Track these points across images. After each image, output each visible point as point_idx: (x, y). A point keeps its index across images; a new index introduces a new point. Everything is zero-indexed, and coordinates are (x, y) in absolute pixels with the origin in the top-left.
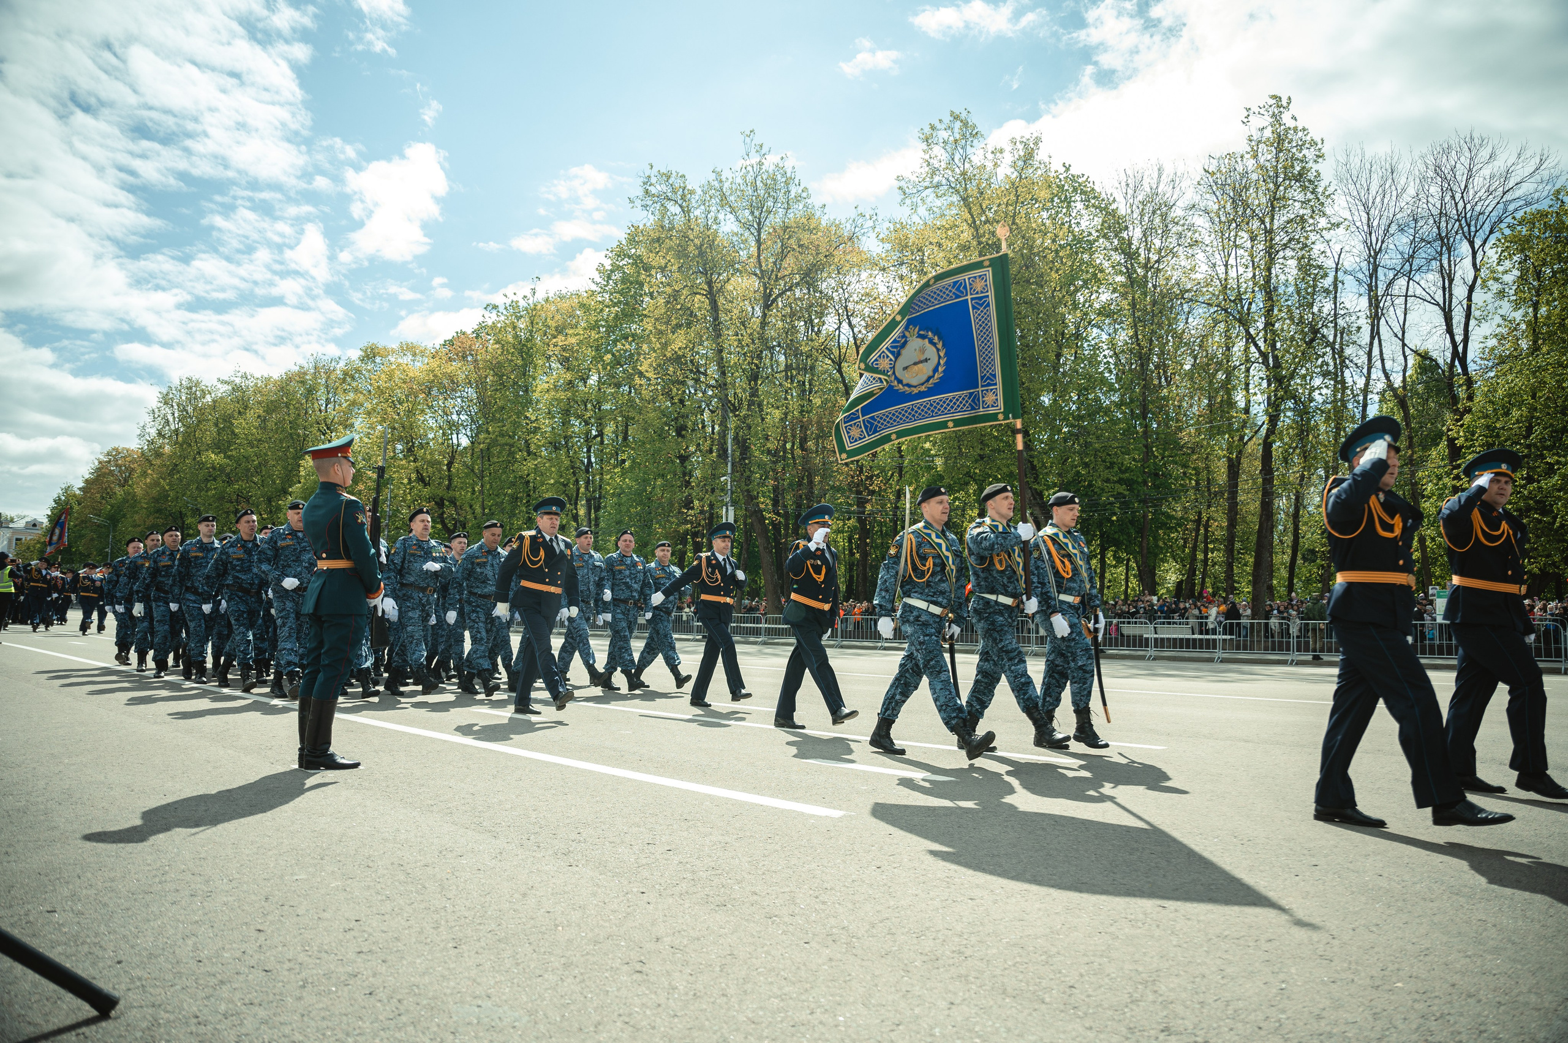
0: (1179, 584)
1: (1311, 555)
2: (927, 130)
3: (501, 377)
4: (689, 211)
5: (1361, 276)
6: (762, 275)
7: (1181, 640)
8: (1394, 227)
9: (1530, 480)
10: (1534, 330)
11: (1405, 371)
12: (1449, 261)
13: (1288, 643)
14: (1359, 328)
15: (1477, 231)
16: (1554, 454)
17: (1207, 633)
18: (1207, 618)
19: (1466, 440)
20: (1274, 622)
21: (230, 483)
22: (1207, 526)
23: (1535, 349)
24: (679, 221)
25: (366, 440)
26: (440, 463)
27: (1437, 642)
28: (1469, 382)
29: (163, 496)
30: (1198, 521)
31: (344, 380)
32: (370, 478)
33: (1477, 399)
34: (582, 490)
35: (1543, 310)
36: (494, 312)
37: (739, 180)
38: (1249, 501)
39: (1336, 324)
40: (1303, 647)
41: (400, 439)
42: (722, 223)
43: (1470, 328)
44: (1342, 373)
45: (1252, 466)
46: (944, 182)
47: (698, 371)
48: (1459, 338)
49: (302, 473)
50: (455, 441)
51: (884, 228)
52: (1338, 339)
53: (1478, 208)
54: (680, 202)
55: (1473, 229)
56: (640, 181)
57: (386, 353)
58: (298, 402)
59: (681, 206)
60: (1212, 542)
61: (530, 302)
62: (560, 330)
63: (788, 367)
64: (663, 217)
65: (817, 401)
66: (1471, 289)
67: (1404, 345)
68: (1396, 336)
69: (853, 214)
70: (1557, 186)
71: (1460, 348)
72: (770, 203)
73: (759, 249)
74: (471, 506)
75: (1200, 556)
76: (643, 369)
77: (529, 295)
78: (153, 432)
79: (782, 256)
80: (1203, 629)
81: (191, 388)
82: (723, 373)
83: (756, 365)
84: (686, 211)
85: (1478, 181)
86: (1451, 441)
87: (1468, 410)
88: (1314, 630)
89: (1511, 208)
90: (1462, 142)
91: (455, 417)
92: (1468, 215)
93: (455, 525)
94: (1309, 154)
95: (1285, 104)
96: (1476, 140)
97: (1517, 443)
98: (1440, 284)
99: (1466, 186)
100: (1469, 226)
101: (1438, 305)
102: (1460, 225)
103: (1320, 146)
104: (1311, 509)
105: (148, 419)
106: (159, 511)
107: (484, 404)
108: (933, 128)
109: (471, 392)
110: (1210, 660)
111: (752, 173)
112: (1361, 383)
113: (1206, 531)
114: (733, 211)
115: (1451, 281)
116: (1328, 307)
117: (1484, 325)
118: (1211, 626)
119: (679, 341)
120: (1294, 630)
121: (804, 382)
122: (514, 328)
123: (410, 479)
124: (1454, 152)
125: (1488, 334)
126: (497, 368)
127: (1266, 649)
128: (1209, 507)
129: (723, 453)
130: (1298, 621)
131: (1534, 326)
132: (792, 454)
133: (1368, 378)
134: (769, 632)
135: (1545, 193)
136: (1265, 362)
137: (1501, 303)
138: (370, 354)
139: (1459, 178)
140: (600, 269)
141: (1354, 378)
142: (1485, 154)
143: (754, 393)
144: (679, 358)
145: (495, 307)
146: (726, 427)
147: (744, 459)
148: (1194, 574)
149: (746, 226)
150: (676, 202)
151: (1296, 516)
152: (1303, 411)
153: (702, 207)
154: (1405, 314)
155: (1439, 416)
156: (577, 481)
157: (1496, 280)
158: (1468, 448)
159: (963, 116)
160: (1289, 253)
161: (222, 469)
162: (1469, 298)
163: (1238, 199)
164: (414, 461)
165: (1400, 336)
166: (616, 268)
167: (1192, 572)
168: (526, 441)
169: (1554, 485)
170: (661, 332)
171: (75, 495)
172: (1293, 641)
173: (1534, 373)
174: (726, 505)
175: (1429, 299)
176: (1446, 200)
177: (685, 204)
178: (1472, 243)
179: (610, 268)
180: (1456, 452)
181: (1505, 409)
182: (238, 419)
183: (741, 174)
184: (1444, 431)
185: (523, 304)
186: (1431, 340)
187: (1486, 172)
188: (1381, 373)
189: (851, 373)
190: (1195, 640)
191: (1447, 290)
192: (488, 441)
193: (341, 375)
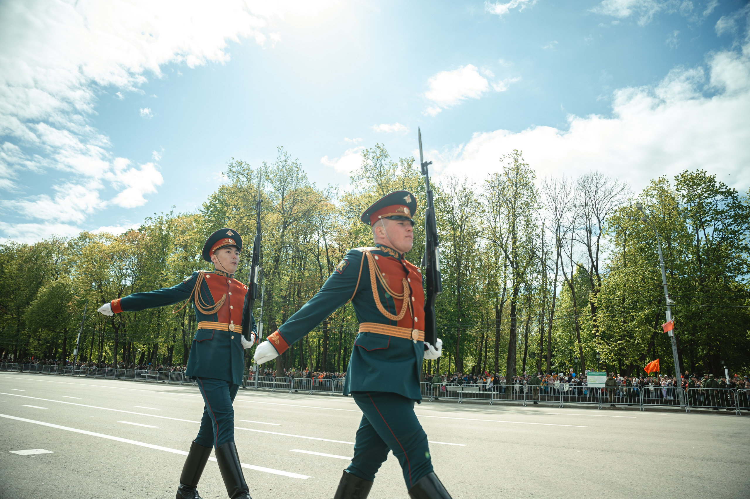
0: (474, 367)
1: (533, 355)
2: (365, 152)
3: (150, 253)
4: (250, 180)
5: (552, 229)
6: (284, 213)
7: (474, 394)
8: (566, 209)
9: (625, 322)
10: (624, 257)
11: (572, 272)
12: (590, 225)
13: (523, 396)
14: (552, 252)
15: (600, 213)
16: (634, 312)
17: (486, 391)
18: (486, 383)
19: (599, 304)
20: (517, 386)
22: (486, 340)
23: (625, 265)
24: (245, 185)
25: (76, 280)
27: (588, 396)
28: (599, 279)
30: (482, 338)
31: (68, 249)
32: (76, 300)
33: (602, 286)
34: (187, 311)
35: (626, 249)
36: (150, 221)
37: (275, 168)
38: (505, 329)
39: (543, 250)
40: (529, 398)
41: (95, 280)
42: (266, 187)
43: (599, 255)
44: (546, 272)
45: (506, 312)
46: (371, 176)
48: (594, 259)
49: (39, 295)
50: (124, 283)
51: (341, 194)
52: (544, 257)
53: (600, 204)
54: (246, 176)
55: (599, 212)
56: (227, 165)
57: (92, 237)
58: (42, 258)
59: (247, 178)
60: (489, 348)
61: (170, 217)
62: (183, 232)
63: (293, 257)
64: (237, 182)
65: (306, 274)
66: (599, 238)
67: (572, 260)
68: (569, 257)
69: (327, 187)
72: (289, 180)
73: (283, 200)
74: (129, 317)
75: (483, 354)
79: (294, 204)
80: (484, 388)
84: (249, 180)
85: (600, 192)
86: (592, 304)
87: (599, 291)
88: (534, 390)
89: (614, 204)
90: (593, 175)
91: (125, 271)
92: (597, 206)
93: (119, 326)
94: (530, 176)
95: (520, 154)
96: (599, 175)
97: (619, 306)
98: (586, 235)
99: (595, 194)
100: (597, 211)
101: (585, 244)
102: (594, 210)
103: (534, 172)
104: (533, 333)
107: (141, 266)
108: (367, 151)
109: (134, 259)
110: (488, 404)
111: (281, 165)
112: (553, 276)
113: (486, 342)
114: (272, 183)
115: (591, 234)
116: (539, 242)
117: (604, 253)
118: (488, 387)
120: (525, 390)
121: (301, 264)
122: (160, 229)
123: (97, 301)
124: (590, 180)
125: (606, 258)
126: (148, 248)
127: (513, 399)
128: (488, 331)
129: (260, 295)
130: (527, 386)
131: (624, 255)
132: (293, 298)
133: (556, 276)
134: (277, 386)
136: (512, 266)
137: (611, 244)
138: (84, 237)
139: (592, 190)
140: (204, 204)
141: (551, 275)
142: (602, 181)
145: (151, 219)
146: (261, 284)
147: (270, 300)
148: (481, 363)
149: (278, 189)
150: (245, 176)
151: (526, 336)
152: (529, 289)
153: (257, 179)
154: (572, 247)
155: (587, 293)
157: (609, 234)
158: (599, 308)
159: (381, 146)
160: (521, 217)
162: (598, 242)
164: (101, 292)
165: (570, 256)
166: (212, 204)
167: (479, 362)
169: (635, 325)
172: (525, 395)
173: (625, 276)
174: (259, 322)
175: (582, 241)
176: (588, 198)
177: (248, 177)
178: (598, 218)
179: (209, 204)
180: (594, 309)
181: (614, 290)
182: (7, 265)
183: (276, 166)
184: (589, 299)
185: (165, 218)
186: (583, 259)
187: (603, 189)
188: (562, 272)
189: (324, 261)
190: (480, 394)
191: (589, 238)
192: (141, 284)
193: (67, 246)
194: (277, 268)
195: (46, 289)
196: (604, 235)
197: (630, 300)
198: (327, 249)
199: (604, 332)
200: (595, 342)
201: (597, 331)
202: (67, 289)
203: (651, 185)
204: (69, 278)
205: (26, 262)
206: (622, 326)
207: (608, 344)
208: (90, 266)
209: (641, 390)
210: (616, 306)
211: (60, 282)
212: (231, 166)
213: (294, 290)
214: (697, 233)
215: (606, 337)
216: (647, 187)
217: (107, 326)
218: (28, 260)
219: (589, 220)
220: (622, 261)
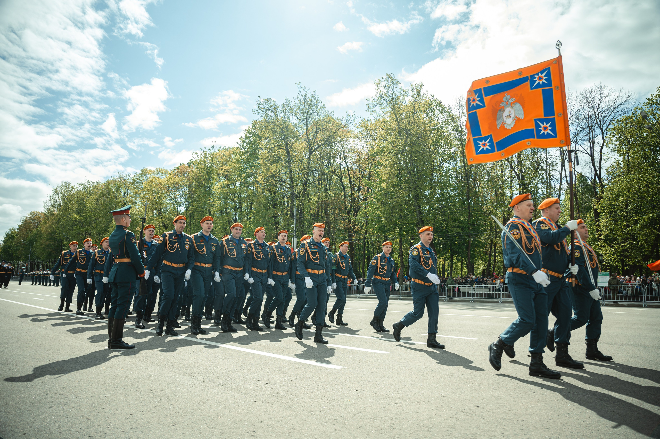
0: (484, 270)
2: (377, 81)
3: (199, 183)
6: (308, 141)
7: (485, 294)
9: (628, 226)
10: (628, 165)
11: (575, 181)
12: (593, 136)
14: (557, 164)
15: (603, 124)
16: (637, 216)
17: (496, 291)
18: (496, 284)
19: (601, 210)
21: (82, 226)
22: (495, 246)
23: (628, 172)
24: (274, 118)
25: (141, 209)
28: (602, 186)
29: (53, 233)
30: (491, 244)
31: (133, 184)
33: (605, 193)
35: (630, 157)
36: (196, 155)
37: (298, 102)
39: (547, 162)
41: (155, 209)
42: (291, 119)
43: (602, 164)
44: (550, 182)
46: (384, 102)
47: (282, 181)
48: (597, 168)
50: (179, 209)
51: (358, 121)
52: (548, 168)
53: (604, 115)
54: (274, 111)
55: (602, 123)
57: (151, 172)
58: (113, 192)
60: (497, 252)
61: (212, 151)
62: (224, 164)
63: (320, 180)
64: (266, 117)
65: (332, 194)
66: (602, 148)
67: (575, 171)
69: (345, 115)
70: (636, 106)
71: (598, 172)
72: (311, 111)
73: (307, 130)
75: (493, 259)
76: (258, 180)
77: (211, 149)
78: (50, 205)
79: (317, 133)
80: (494, 289)
81: (66, 186)
82: (292, 182)
83: (306, 178)
84: (276, 115)
85: (603, 104)
86: (595, 210)
87: (602, 198)
89: (617, 114)
90: (597, 88)
91: (179, 199)
92: (600, 117)
96: (602, 87)
97: (622, 211)
98: (589, 146)
99: (599, 106)
100: (600, 122)
101: (588, 154)
102: (597, 121)
105: (48, 199)
106: (51, 239)
107: (191, 194)
108: (380, 81)
109: (186, 189)
110: (497, 302)
111: (302, 99)
112: (558, 186)
113: (495, 248)
114: (295, 115)
115: (593, 144)
116: (543, 155)
117: (607, 162)
118: (497, 288)
119: (273, 168)
121: (327, 185)
122: (205, 162)
123: (159, 226)
124: (593, 92)
125: (609, 166)
126: (197, 179)
128: (496, 238)
129: (292, 214)
131: (627, 162)
132: (322, 216)
133: (561, 184)
135: (630, 109)
136: (518, 177)
137: (614, 153)
138: (144, 173)
139: (596, 102)
140: (241, 139)
141: (555, 184)
142: (606, 93)
144: (274, 175)
145: (196, 153)
146: (293, 204)
147: (301, 218)
148: (490, 266)
149: (301, 121)
150: (272, 111)
153: (283, 113)
155: (590, 200)
157: (612, 144)
158: (602, 213)
159: (392, 75)
161: (79, 221)
162: (601, 151)
164: (162, 218)
166: (247, 137)
168: (209, 210)
169: (638, 228)
170: (266, 165)
171: (15, 232)
173: (628, 182)
174: (293, 237)
175: (585, 152)
176: (591, 111)
177: (275, 112)
178: (601, 129)
179: (245, 138)
180: (597, 215)
181: (617, 197)
182: (87, 200)
183: (299, 99)
184: (592, 205)
185: (208, 152)
186: (586, 169)
187: (607, 100)
189: (346, 182)
190: (490, 294)
191: (592, 148)
192: (193, 210)
193: (131, 181)
194: (305, 190)
197: (633, 205)
198: (348, 171)
199: (607, 235)
200: (598, 245)
201: (600, 235)
202: (135, 217)
205: (100, 196)
206: (625, 229)
207: (611, 247)
208: (151, 197)
209: (644, 289)
210: (619, 211)
212: (260, 103)
213: (322, 209)
215: (609, 240)
216: (652, 95)
218: (102, 195)
219: (592, 131)
220: (626, 169)
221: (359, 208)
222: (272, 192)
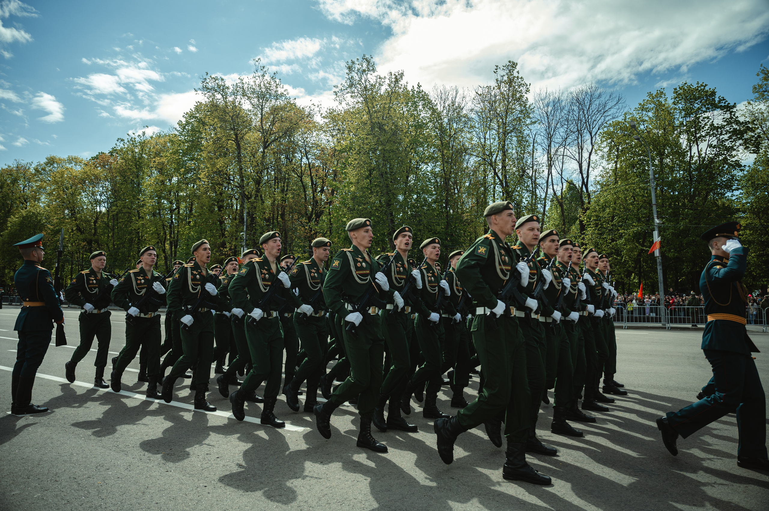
3: (124, 178)
4: (226, 98)
5: (544, 146)
6: (263, 132)
8: (558, 125)
9: (613, 240)
10: (615, 174)
11: (562, 189)
12: (581, 141)
14: (543, 171)
15: (593, 128)
16: (622, 229)
19: (587, 222)
23: (616, 182)
24: (221, 102)
25: (47, 208)
26: (90, 221)
28: (589, 196)
31: (35, 175)
32: (49, 229)
33: (592, 204)
34: (168, 237)
35: (618, 165)
36: (122, 143)
37: (252, 83)
39: (533, 168)
41: (68, 208)
42: (243, 105)
43: (590, 171)
44: (535, 190)
46: (355, 90)
47: (230, 178)
48: (585, 176)
49: (9, 225)
51: (324, 112)
52: (534, 175)
53: (594, 118)
54: (221, 93)
55: (591, 127)
56: (201, 81)
57: (60, 161)
58: (8, 185)
59: (222, 95)
61: (142, 138)
62: (158, 154)
63: (276, 178)
64: (213, 100)
65: (290, 195)
66: (590, 154)
67: (562, 177)
68: (559, 173)
70: (625, 111)
71: (585, 180)
72: (268, 96)
73: (262, 118)
76: (201, 176)
79: (274, 122)
82: (242, 180)
83: (259, 176)
84: (225, 96)
85: (593, 107)
86: (581, 222)
87: (588, 209)
89: (607, 119)
91: (98, 197)
92: (590, 121)
94: (523, 89)
95: (515, 66)
96: (593, 88)
97: (608, 224)
98: (577, 151)
99: (589, 108)
100: (590, 125)
101: (576, 160)
102: (586, 125)
103: (528, 86)
107: (114, 191)
108: (352, 63)
109: (108, 184)
111: (259, 80)
112: (543, 195)
114: (249, 98)
115: (582, 150)
116: (530, 160)
117: (595, 170)
119: (220, 163)
121: (284, 185)
122: (133, 152)
123: (72, 230)
124: (584, 93)
125: (597, 174)
126: (122, 173)
129: (242, 219)
131: (615, 171)
132: (277, 221)
133: (546, 193)
135: (620, 114)
136: (501, 184)
137: (603, 161)
138: (51, 161)
139: (586, 104)
140: (180, 124)
141: (540, 193)
142: (597, 94)
143: (258, 191)
144: (220, 171)
145: (123, 140)
146: (243, 207)
147: (252, 224)
149: (256, 107)
153: (233, 96)
154: (563, 164)
155: (576, 211)
156: (165, 233)
157: (601, 150)
158: (588, 225)
159: (368, 58)
160: (513, 134)
162: (589, 158)
163: (492, 108)
164: (75, 220)
166: (188, 123)
168: (138, 211)
169: (623, 243)
170: (211, 157)
175: (573, 157)
176: (581, 113)
177: (224, 94)
178: (591, 134)
179: (185, 123)
180: (583, 227)
181: (603, 208)
183: (253, 81)
184: (578, 217)
185: (137, 140)
186: (573, 176)
187: (597, 102)
188: (552, 191)
189: (307, 180)
191: (580, 154)
192: (117, 211)
193: (34, 172)
195: (16, 218)
196: (596, 151)
197: (619, 217)
198: (310, 169)
202: (39, 218)
203: (647, 98)
204: (39, 207)
208: (61, 193)
210: (605, 223)
211: (30, 211)
212: (204, 82)
213: (278, 212)
214: (690, 149)
216: (644, 100)
217: (86, 255)
219: (581, 136)
220: (613, 178)
221: (322, 213)
222: (218, 192)
